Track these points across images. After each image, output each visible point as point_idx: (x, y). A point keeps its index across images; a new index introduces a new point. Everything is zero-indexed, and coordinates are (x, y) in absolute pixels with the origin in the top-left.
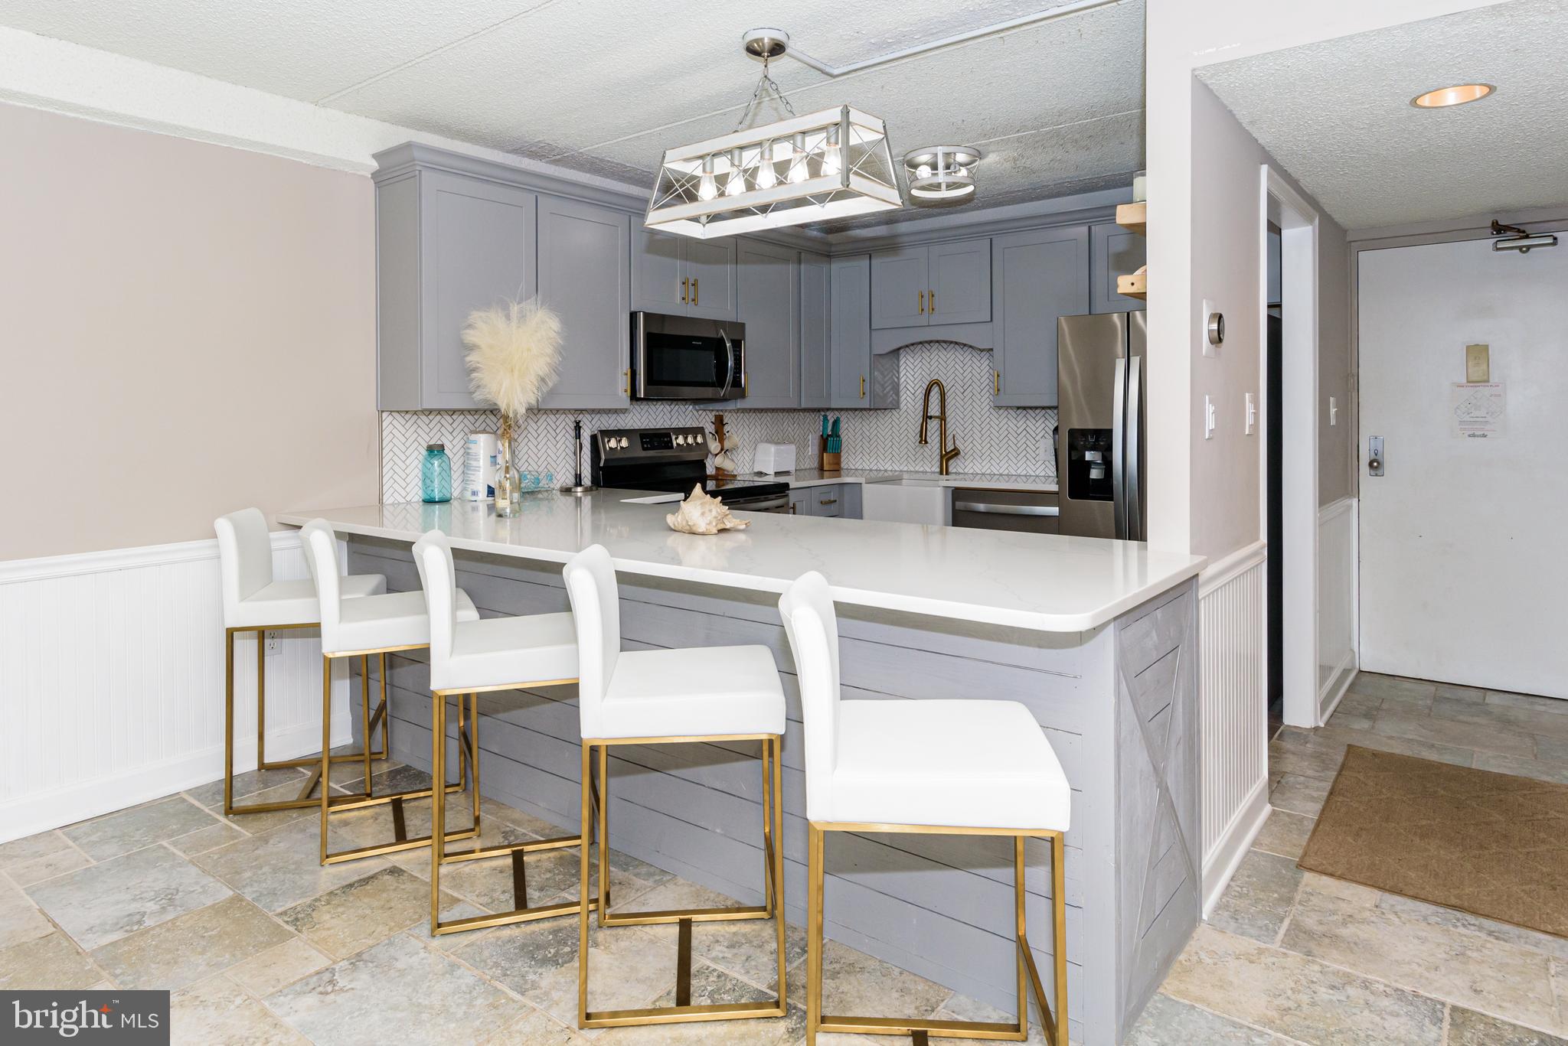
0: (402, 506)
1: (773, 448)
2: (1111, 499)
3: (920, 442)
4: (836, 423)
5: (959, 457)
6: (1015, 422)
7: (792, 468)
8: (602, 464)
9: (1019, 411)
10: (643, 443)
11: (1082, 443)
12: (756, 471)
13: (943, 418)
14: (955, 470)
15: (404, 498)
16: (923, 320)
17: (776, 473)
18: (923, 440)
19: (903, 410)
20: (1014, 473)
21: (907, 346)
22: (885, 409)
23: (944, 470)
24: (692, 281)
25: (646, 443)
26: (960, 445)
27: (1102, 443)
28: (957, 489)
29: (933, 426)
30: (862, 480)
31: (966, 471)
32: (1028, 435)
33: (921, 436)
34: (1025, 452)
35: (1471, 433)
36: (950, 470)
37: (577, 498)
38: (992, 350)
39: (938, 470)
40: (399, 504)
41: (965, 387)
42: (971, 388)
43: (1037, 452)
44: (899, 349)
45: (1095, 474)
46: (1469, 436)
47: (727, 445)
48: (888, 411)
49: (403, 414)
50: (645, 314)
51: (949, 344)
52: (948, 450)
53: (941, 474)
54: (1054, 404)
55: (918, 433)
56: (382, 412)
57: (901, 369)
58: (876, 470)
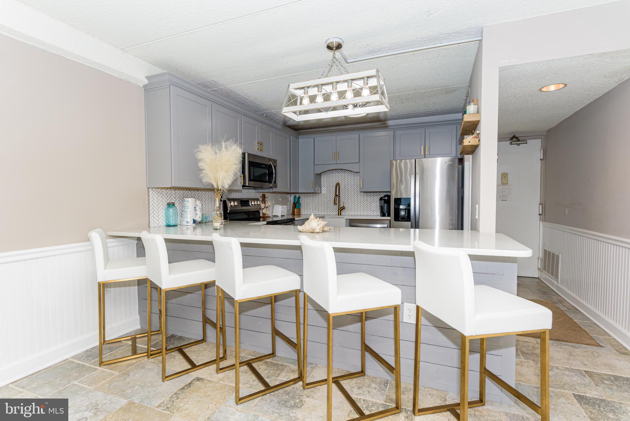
0: (157, 228)
1: (280, 207)
2: (410, 221)
3: (334, 204)
4: (299, 198)
5: (344, 209)
6: (363, 197)
7: (285, 215)
8: (228, 212)
9: (365, 193)
10: (241, 204)
12: (273, 215)
13: (339, 196)
15: (158, 225)
16: (334, 162)
17: (281, 216)
19: (324, 194)
21: (325, 172)
22: (316, 193)
25: (243, 204)
26: (346, 206)
27: (406, 203)
31: (346, 214)
32: (368, 202)
34: (367, 207)
35: (502, 199)
36: (341, 214)
38: (359, 172)
39: (338, 214)
40: (156, 227)
41: (345, 186)
42: (347, 186)
44: (322, 173)
46: (502, 200)
47: (267, 205)
48: (317, 194)
49: (157, 189)
50: (248, 154)
51: (339, 170)
52: (341, 207)
53: (338, 215)
54: (389, 191)
55: (334, 201)
56: (149, 188)
57: (322, 179)
58: (318, 215)
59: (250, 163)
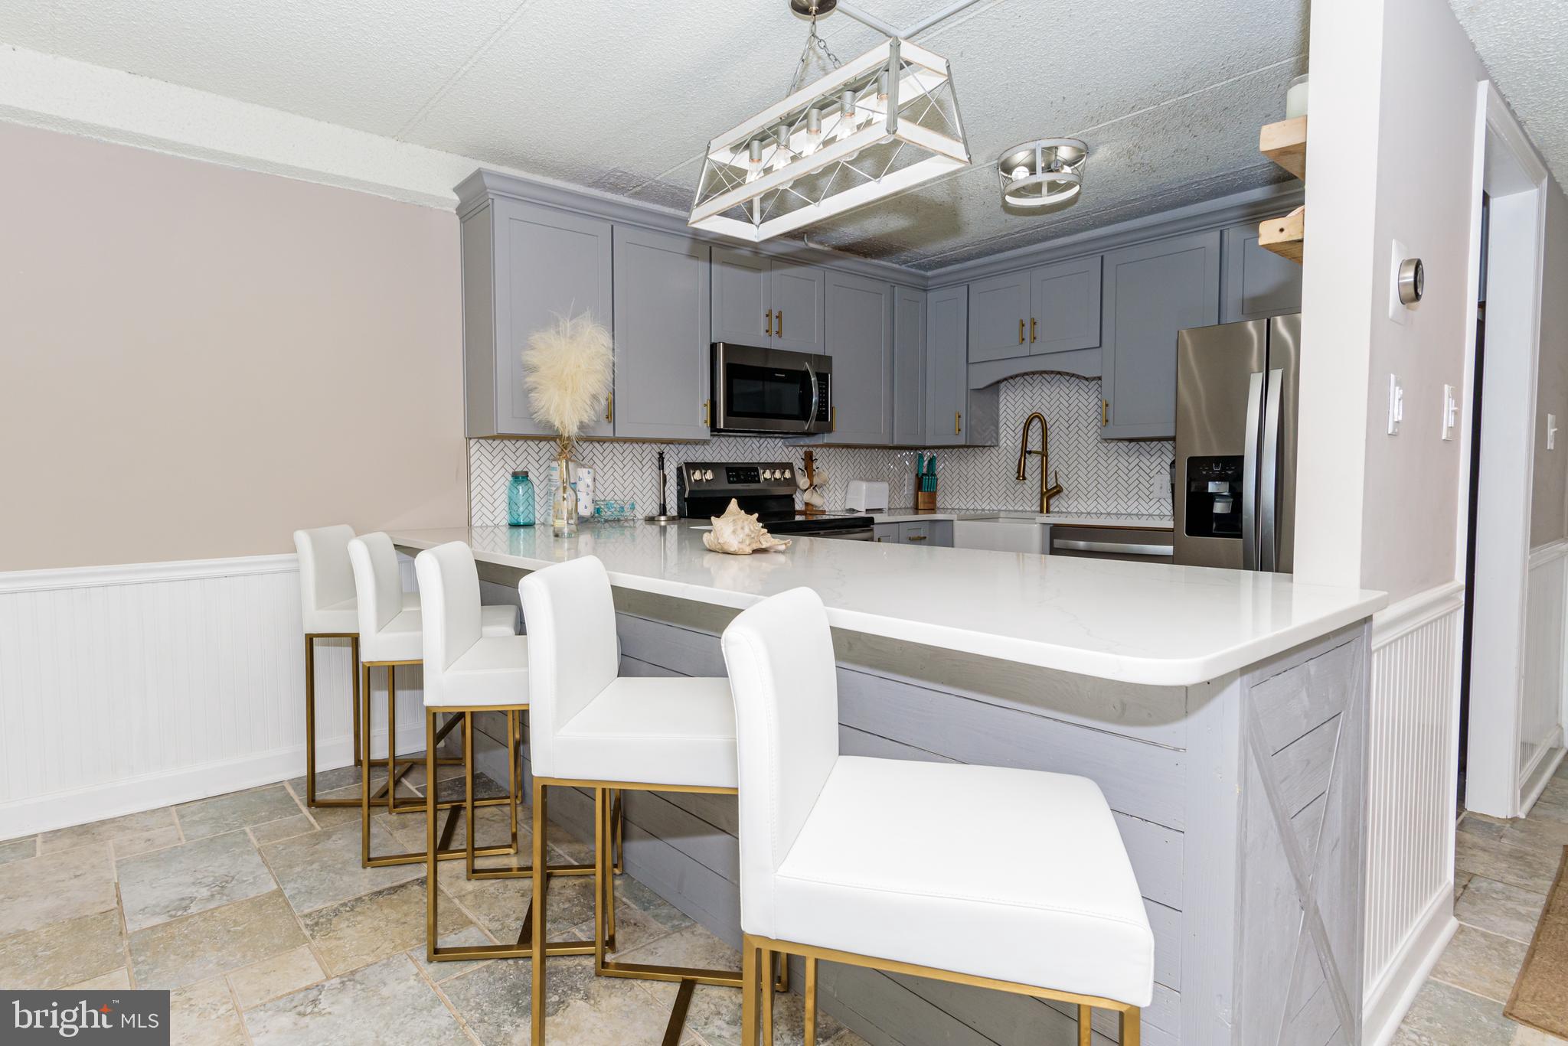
0: (489, 529)
1: (864, 485)
2: (1240, 536)
3: (1018, 478)
4: (932, 461)
5: (1062, 494)
6: (1126, 457)
7: (884, 505)
8: (686, 496)
9: (1133, 444)
10: (729, 477)
11: (1204, 473)
12: (848, 508)
13: (1044, 454)
14: (1057, 509)
15: (492, 521)
16: (1024, 350)
17: (867, 510)
18: (1021, 475)
19: (1002, 448)
20: (1125, 512)
21: (1007, 379)
22: (983, 447)
23: (1045, 509)
24: (775, 314)
25: (733, 476)
26: (1062, 482)
27: (1230, 472)
28: (1056, 525)
29: (1033, 463)
30: (954, 517)
31: (1070, 510)
32: (1141, 471)
33: (1019, 472)
34: (1137, 489)
36: (1051, 509)
37: (661, 527)
38: (1100, 378)
39: (1038, 509)
40: (487, 526)
41: (1070, 422)
42: (1077, 422)
43: (1151, 489)
44: (999, 382)
45: (1219, 508)
47: (816, 481)
48: (986, 449)
49: (490, 441)
50: (725, 345)
51: (1052, 376)
52: (1049, 487)
53: (1041, 511)
54: (1171, 434)
55: (1016, 469)
56: (470, 439)
57: (1001, 406)
58: (973, 510)
59: (730, 368)
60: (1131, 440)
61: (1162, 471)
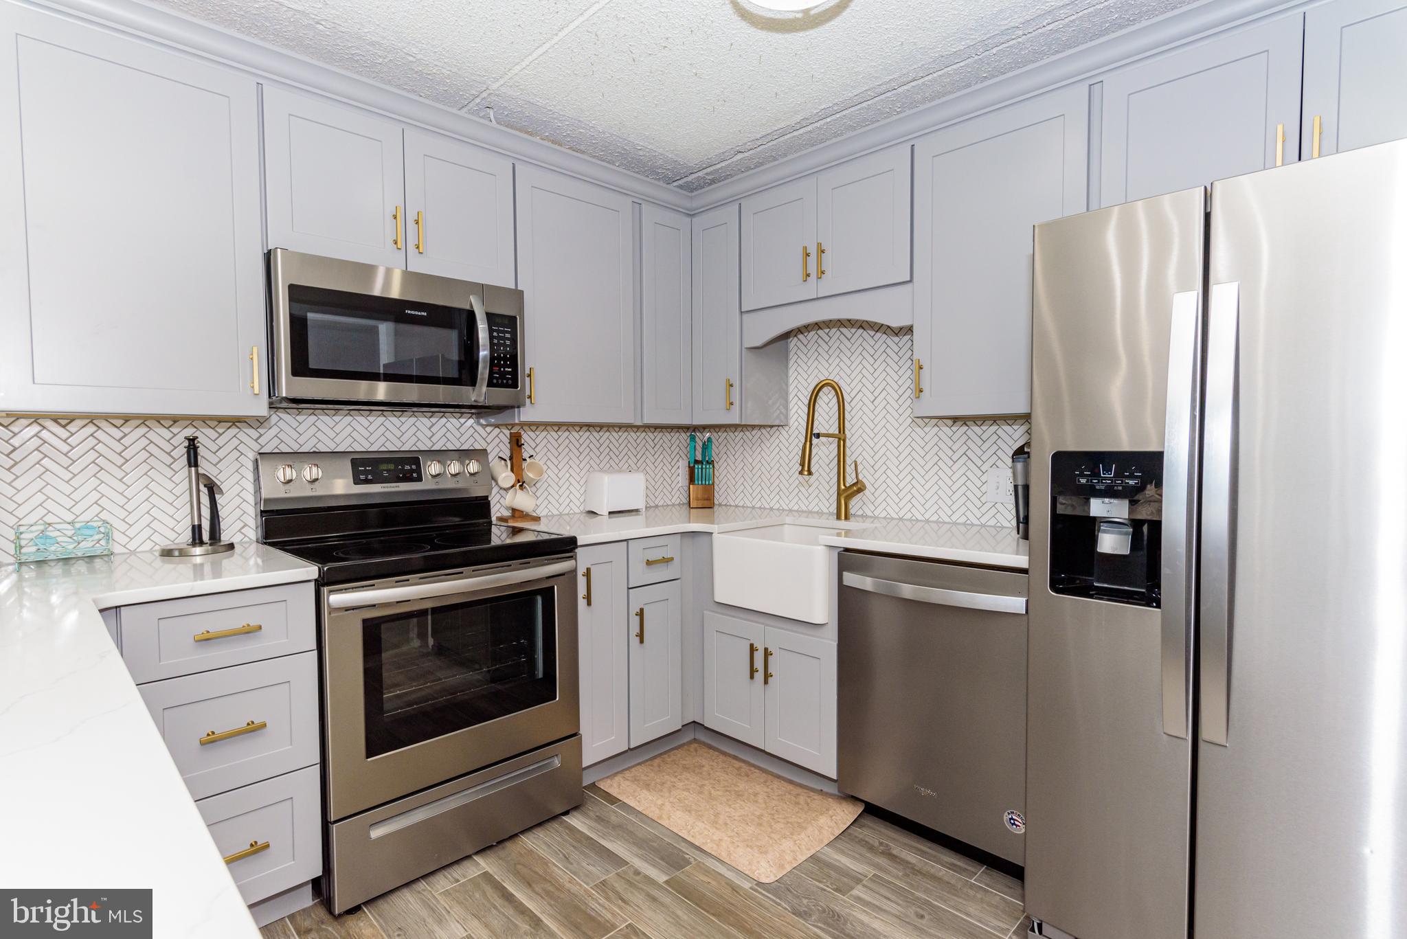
3: (801, 473)
5: (866, 492)
6: (950, 443)
7: (640, 504)
9: (959, 424)
10: (356, 473)
11: (1083, 481)
12: (587, 510)
13: (841, 437)
14: (860, 513)
16: (810, 290)
18: (806, 467)
19: (793, 428)
20: (947, 520)
23: (842, 513)
24: (411, 216)
25: (366, 472)
26: (865, 477)
27: (1132, 482)
28: (846, 550)
29: (824, 452)
30: (713, 527)
31: (876, 513)
32: (969, 463)
33: (802, 465)
34: (964, 488)
36: (852, 511)
38: (909, 330)
41: (876, 394)
42: (884, 393)
43: (984, 489)
44: (786, 335)
45: (1109, 543)
47: (529, 475)
52: (848, 485)
53: (839, 515)
54: (1022, 409)
55: (798, 458)
57: (791, 372)
60: (955, 419)
61: (999, 463)
